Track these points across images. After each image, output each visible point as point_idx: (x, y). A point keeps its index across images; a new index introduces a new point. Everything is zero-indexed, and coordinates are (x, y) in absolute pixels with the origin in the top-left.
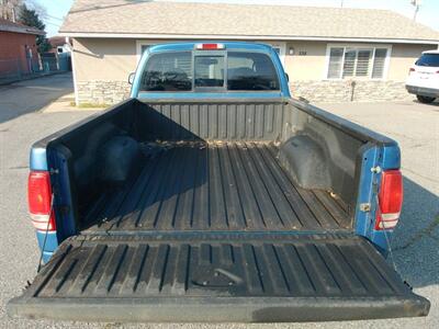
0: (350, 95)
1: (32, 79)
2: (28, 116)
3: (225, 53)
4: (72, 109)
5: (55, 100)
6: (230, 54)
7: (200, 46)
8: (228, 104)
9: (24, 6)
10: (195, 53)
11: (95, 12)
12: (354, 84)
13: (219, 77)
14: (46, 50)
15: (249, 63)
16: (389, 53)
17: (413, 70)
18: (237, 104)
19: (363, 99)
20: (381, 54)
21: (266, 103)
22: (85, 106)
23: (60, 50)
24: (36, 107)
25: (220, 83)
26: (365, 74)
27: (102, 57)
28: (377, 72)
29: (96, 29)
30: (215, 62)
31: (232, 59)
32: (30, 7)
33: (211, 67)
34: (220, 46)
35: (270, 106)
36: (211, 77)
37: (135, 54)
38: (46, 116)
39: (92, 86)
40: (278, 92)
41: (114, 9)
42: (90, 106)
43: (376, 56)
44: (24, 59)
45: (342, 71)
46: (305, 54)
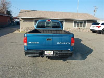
0: (78, 31)
1: (9, 26)
2: (10, 34)
3: (51, 22)
4: (19, 32)
5: (15, 31)
6: (52, 22)
7: (47, 20)
8: (52, 30)
9: (7, 10)
10: (46, 22)
11: (25, 12)
12: (79, 29)
13: (50, 26)
14: (12, 20)
15: (56, 24)
16: (87, 22)
17: (91, 26)
18: (53, 30)
19: (81, 32)
20: (85, 22)
21: (58, 30)
22: (22, 32)
23: (15, 20)
24: (12, 32)
25: (51, 27)
26: (82, 26)
27: (26, 22)
28: (84, 26)
29: (25, 16)
30: (50, 23)
31: (53, 23)
32: (9, 10)
33: (49, 24)
34: (51, 21)
35: (59, 31)
36: (49, 26)
37: (33, 21)
38: (14, 34)
39: (24, 28)
40: (60, 29)
41: (29, 12)
42: (23, 32)
43: (84, 23)
44: (8, 22)
45: (77, 26)
46: (69, 22)
